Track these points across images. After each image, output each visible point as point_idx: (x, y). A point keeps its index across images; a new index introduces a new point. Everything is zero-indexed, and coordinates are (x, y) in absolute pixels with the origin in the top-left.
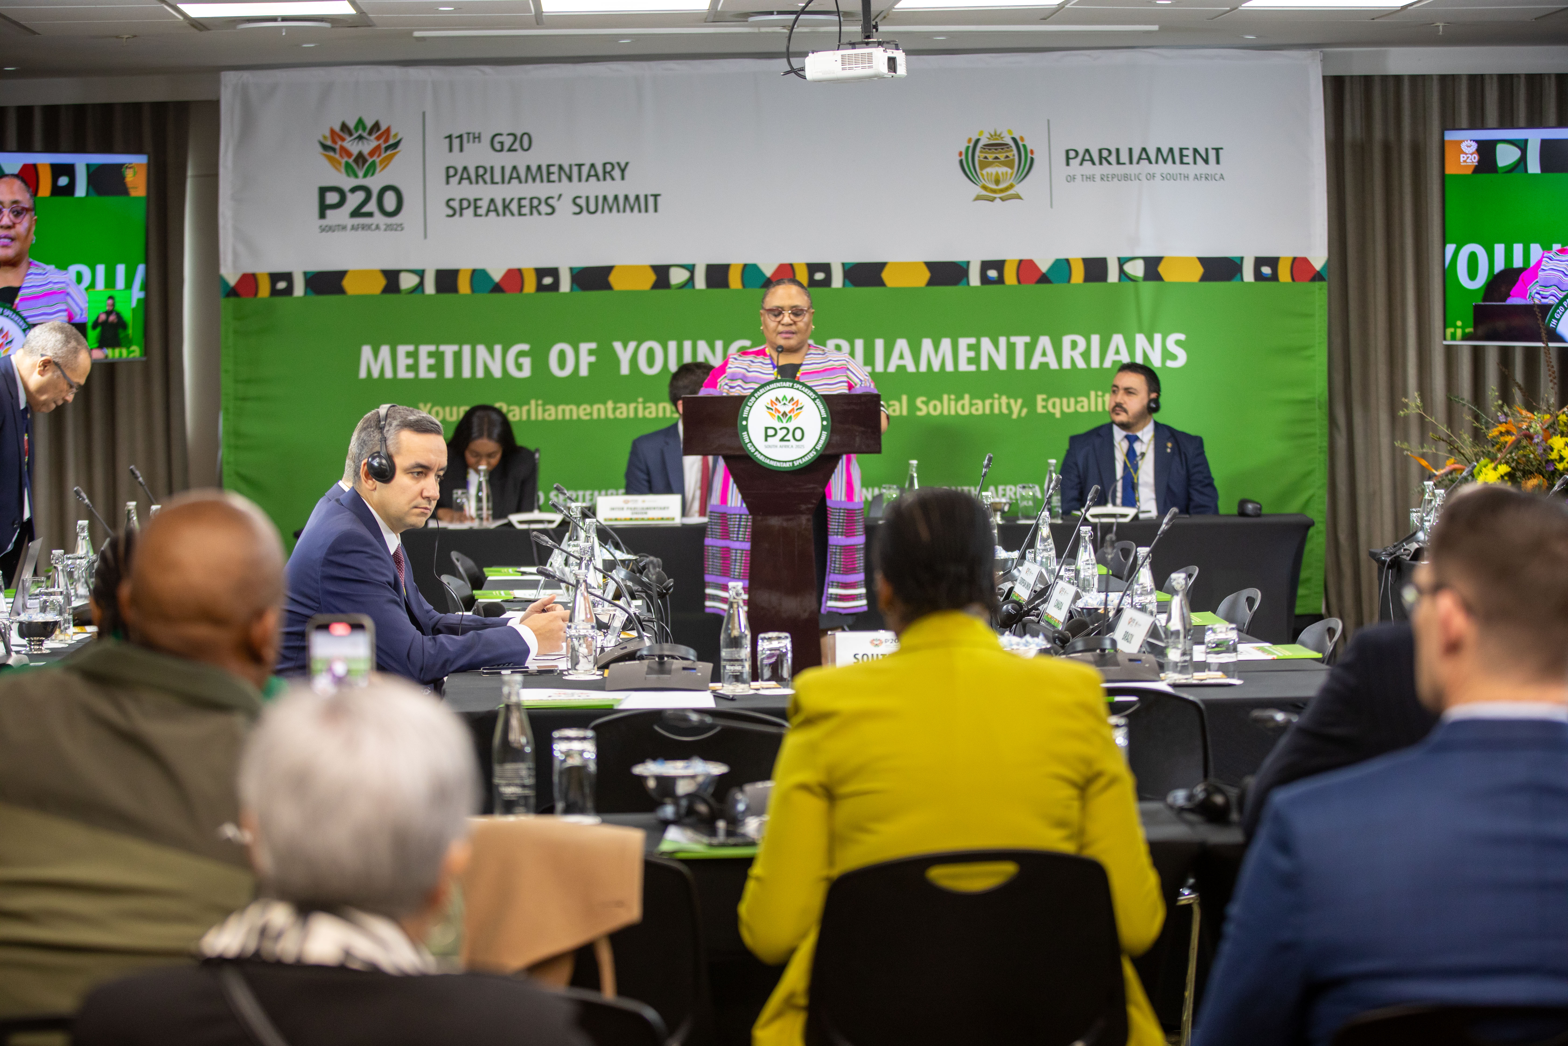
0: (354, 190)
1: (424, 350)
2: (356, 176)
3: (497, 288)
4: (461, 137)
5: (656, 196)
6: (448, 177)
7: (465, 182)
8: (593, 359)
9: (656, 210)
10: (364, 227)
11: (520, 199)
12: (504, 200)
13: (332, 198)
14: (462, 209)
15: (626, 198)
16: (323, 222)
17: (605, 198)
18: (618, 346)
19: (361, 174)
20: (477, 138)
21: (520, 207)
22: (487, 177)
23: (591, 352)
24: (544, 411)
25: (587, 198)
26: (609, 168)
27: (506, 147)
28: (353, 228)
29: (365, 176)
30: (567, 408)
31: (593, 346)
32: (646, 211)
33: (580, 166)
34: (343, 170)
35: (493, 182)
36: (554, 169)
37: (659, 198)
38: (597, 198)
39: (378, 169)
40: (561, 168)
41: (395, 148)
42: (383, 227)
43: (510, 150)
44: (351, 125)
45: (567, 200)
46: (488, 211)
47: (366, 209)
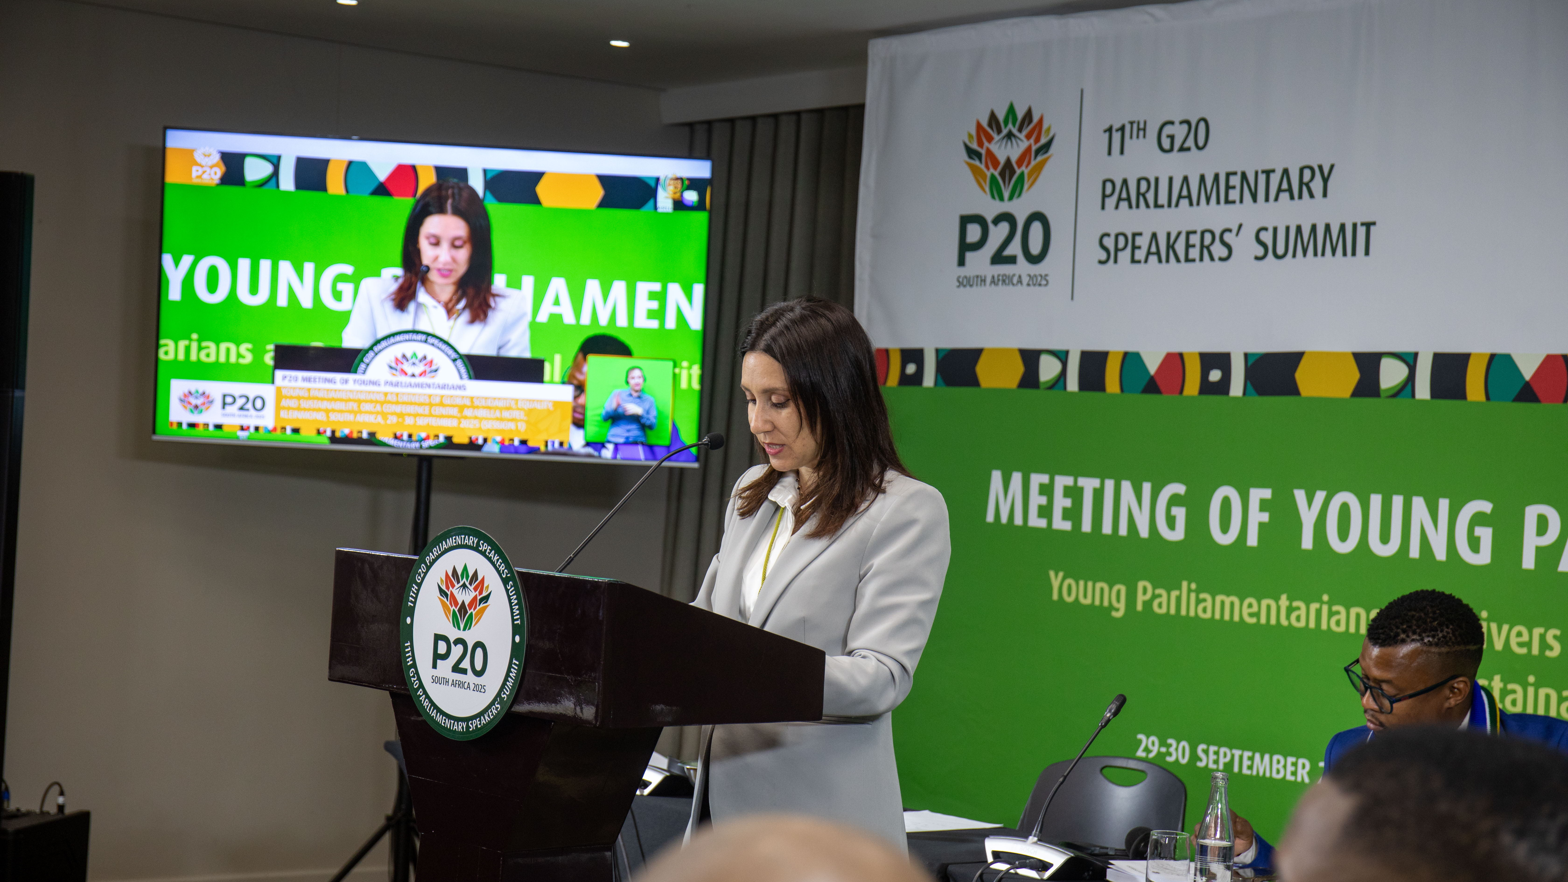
0: (997, 221)
1: (1062, 481)
2: (1002, 199)
3: (1152, 386)
4: (1122, 129)
5: (1368, 225)
6: (1104, 196)
7: (1124, 205)
8: (1265, 517)
9: (1367, 253)
10: (1006, 280)
11: (1188, 234)
12: (1169, 235)
13: (974, 233)
14: (1117, 250)
15: (1328, 227)
16: (963, 272)
17: (1299, 229)
18: (1300, 495)
19: (1006, 195)
20: (1142, 130)
21: (1188, 246)
22: (1150, 196)
23: (1264, 505)
24: (1199, 601)
25: (1275, 230)
26: (1307, 174)
27: (1177, 145)
28: (994, 282)
29: (1011, 198)
30: (1228, 600)
31: (1267, 494)
32: (1354, 253)
33: (1268, 173)
34: (987, 189)
35: (1157, 206)
36: (1235, 181)
37: (1372, 228)
38: (1288, 229)
39: (1026, 187)
40: (1244, 176)
41: (1046, 152)
42: (1025, 280)
43: (1182, 149)
44: (1001, 116)
45: (1248, 233)
46: (1149, 253)
47: (1008, 252)
